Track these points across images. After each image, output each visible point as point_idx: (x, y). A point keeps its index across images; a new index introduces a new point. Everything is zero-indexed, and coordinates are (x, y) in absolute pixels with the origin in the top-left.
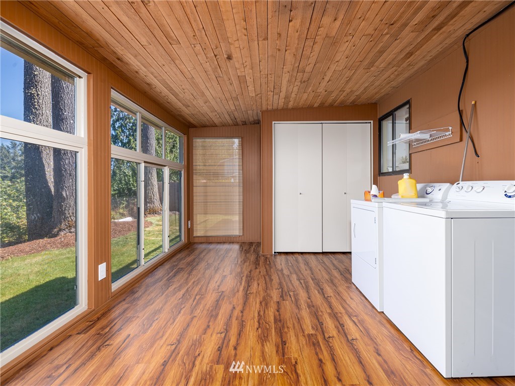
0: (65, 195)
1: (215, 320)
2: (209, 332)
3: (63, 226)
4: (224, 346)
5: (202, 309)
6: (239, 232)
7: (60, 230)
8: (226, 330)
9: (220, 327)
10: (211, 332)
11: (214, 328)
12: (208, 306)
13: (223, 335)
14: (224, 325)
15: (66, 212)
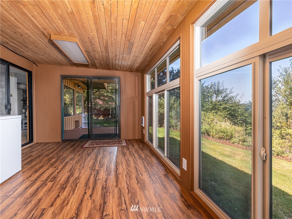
1: (103, 186)
2: (104, 179)
4: (96, 175)
5: (114, 193)
8: (96, 181)
9: (99, 182)
10: (103, 179)
11: (102, 181)
12: (111, 196)
13: (97, 178)
14: (97, 183)
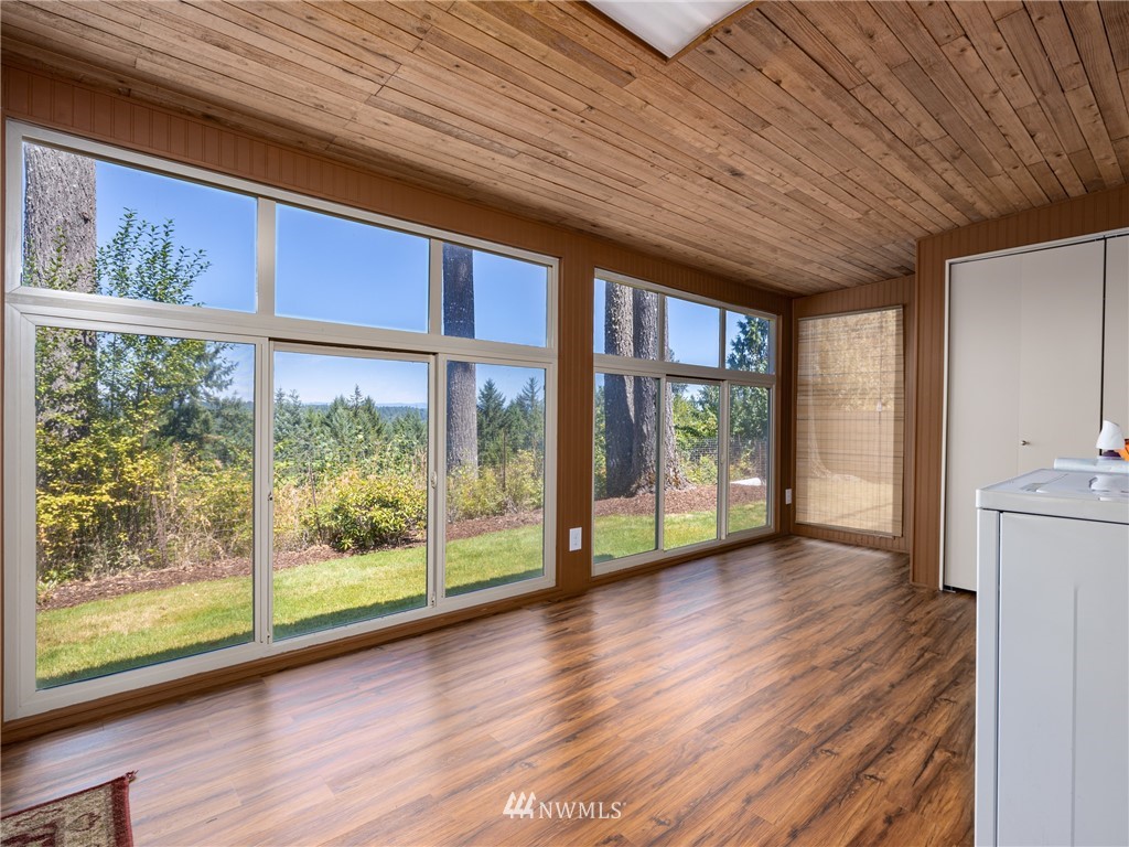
0: (645, 431)
3: (643, 481)
6: (894, 528)
7: (639, 487)
15: (647, 458)
